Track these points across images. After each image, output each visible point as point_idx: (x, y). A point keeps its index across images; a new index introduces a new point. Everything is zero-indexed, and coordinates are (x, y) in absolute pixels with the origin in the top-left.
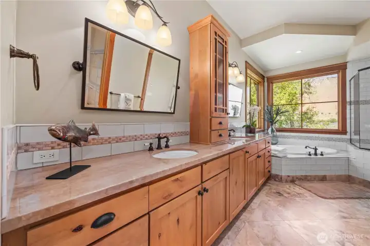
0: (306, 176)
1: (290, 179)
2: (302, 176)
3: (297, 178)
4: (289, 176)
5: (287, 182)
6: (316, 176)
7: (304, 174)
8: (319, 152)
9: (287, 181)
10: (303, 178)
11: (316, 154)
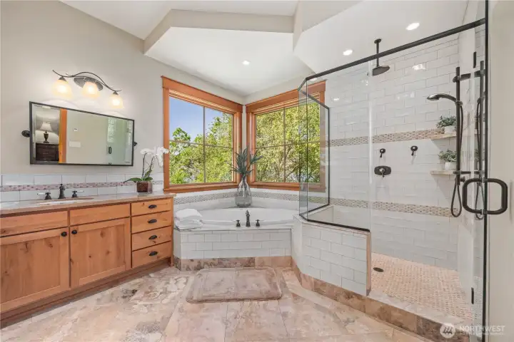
0: (222, 259)
1: (195, 264)
2: (214, 259)
3: (206, 263)
4: (192, 260)
5: (190, 270)
6: (237, 259)
7: (217, 256)
8: (253, 221)
9: (188, 269)
10: (216, 262)
11: (248, 225)
